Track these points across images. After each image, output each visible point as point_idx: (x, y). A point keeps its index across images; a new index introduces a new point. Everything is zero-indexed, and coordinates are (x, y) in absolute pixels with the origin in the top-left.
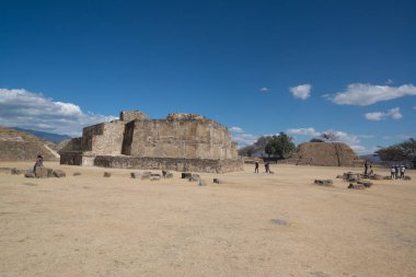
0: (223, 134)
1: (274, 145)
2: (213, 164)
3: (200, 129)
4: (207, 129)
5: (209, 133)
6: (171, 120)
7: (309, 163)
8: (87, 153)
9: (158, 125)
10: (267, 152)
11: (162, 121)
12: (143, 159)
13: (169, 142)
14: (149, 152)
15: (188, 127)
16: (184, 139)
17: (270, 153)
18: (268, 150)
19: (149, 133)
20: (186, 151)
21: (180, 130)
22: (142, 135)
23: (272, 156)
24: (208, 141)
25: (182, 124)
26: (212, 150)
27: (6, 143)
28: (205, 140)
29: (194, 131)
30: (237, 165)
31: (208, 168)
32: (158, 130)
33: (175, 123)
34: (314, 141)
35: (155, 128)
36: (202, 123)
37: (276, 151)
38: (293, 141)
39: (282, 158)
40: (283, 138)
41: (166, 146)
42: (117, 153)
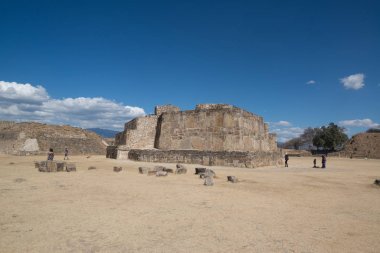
0: (256, 124)
1: (322, 137)
2: (241, 157)
3: (228, 119)
4: (235, 119)
5: (237, 122)
6: (198, 111)
7: (367, 155)
8: (121, 147)
9: (184, 117)
10: (315, 144)
11: (189, 113)
12: (169, 152)
13: (196, 134)
14: (176, 145)
15: (214, 117)
16: (211, 130)
17: (318, 146)
18: (316, 142)
19: (176, 125)
20: (213, 143)
21: (207, 121)
22: (169, 127)
23: (321, 148)
24: (236, 132)
25: (208, 114)
26: (241, 142)
27: (72, 140)
28: (234, 130)
29: (221, 121)
30: (273, 158)
31: (236, 162)
32: (184, 121)
33: (202, 114)
34: (371, 131)
35: (182, 120)
36: (229, 112)
37: (326, 143)
38: (345, 133)
39: (333, 150)
40: (334, 129)
41: (193, 138)
42: (150, 146)
